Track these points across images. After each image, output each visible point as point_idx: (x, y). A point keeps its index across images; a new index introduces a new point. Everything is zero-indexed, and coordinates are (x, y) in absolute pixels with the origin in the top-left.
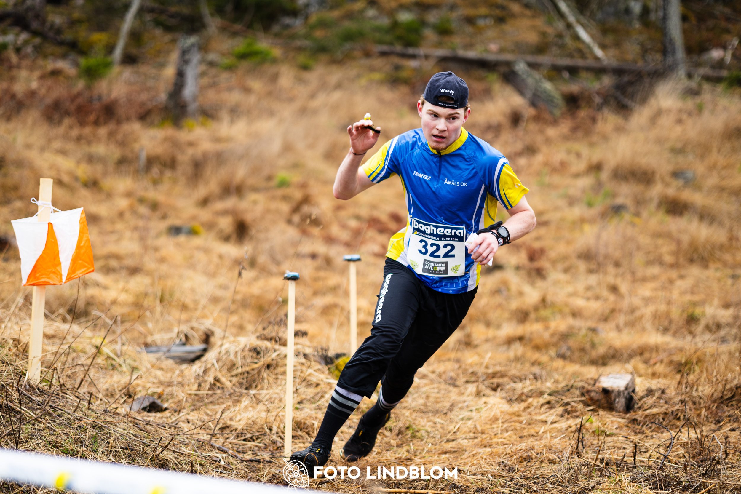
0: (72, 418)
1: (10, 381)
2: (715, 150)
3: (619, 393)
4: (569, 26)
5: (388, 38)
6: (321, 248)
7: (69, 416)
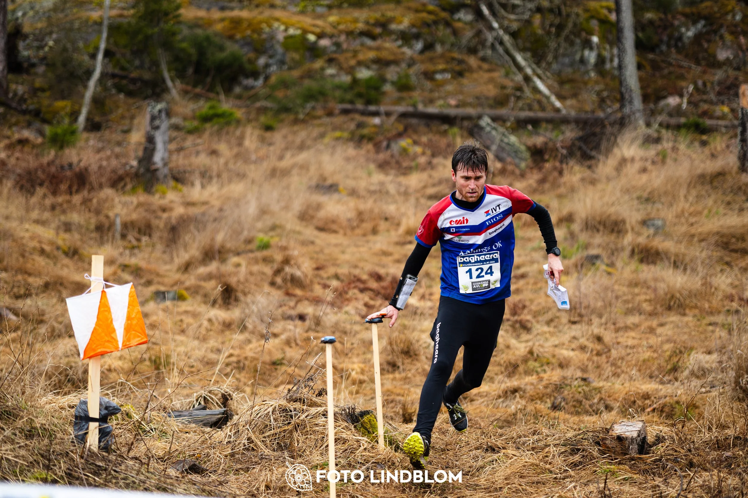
0: (137, 481)
1: (72, 448)
2: (682, 199)
3: (632, 439)
4: (527, 79)
5: (349, 96)
6: (309, 309)
7: (134, 479)
